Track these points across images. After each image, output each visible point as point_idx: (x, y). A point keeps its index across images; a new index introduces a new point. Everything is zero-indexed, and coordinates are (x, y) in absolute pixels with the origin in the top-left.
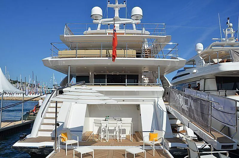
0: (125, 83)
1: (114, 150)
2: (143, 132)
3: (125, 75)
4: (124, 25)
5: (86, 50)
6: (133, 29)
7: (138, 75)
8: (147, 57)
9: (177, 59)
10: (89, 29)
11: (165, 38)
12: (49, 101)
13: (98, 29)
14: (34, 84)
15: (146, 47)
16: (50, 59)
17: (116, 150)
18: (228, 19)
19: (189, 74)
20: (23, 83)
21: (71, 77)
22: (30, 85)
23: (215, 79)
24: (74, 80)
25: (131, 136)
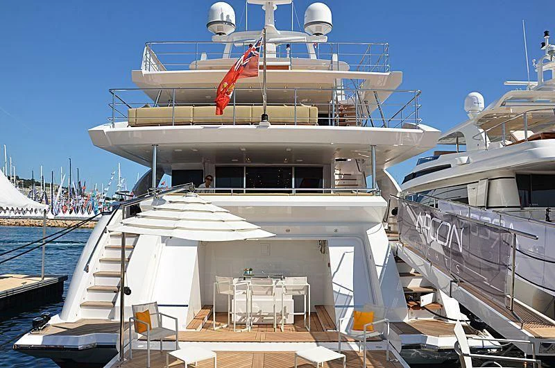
0: (291, 187)
1: (265, 353)
2: (336, 306)
3: (290, 168)
4: (288, 46)
5: (196, 106)
6: (308, 57)
7: (322, 168)
8: (343, 123)
9: (419, 128)
10: (204, 57)
11: (386, 79)
12: (105, 231)
13: (226, 56)
14: (73, 189)
15: (342, 99)
16: (106, 128)
17: (270, 353)
18: (546, 34)
19: (449, 166)
20: (47, 185)
21: (160, 173)
22: (63, 191)
23: (515, 179)
24: (167, 179)
25: (307, 316)
